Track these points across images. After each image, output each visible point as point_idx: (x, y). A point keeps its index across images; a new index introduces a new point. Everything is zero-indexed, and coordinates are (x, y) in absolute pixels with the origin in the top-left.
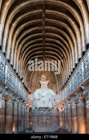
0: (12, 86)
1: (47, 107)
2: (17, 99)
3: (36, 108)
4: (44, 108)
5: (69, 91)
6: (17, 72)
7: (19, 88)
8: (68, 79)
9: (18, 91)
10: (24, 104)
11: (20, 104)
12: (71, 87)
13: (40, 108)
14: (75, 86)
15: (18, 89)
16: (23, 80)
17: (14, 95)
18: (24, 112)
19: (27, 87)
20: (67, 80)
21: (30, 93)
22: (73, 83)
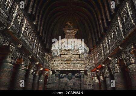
3: (54, 72)
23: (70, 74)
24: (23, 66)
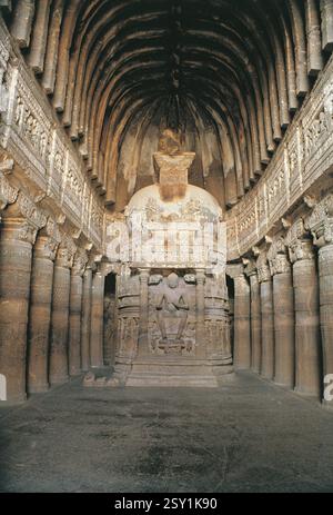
0: (35, 162)
1: (183, 266)
2: (50, 227)
3: (135, 272)
4: (173, 270)
5: (280, 194)
6: (58, 104)
7: (65, 179)
8: (277, 142)
9: (61, 190)
10: (83, 253)
11: (63, 252)
12: (288, 176)
13: (154, 271)
14: (308, 169)
15: (59, 182)
16: (85, 145)
17: (39, 205)
18: (79, 291)
19: (100, 180)
20: (271, 148)
21: (110, 207)
22: (300, 158)
23: (173, 276)
24: (65, 259)
